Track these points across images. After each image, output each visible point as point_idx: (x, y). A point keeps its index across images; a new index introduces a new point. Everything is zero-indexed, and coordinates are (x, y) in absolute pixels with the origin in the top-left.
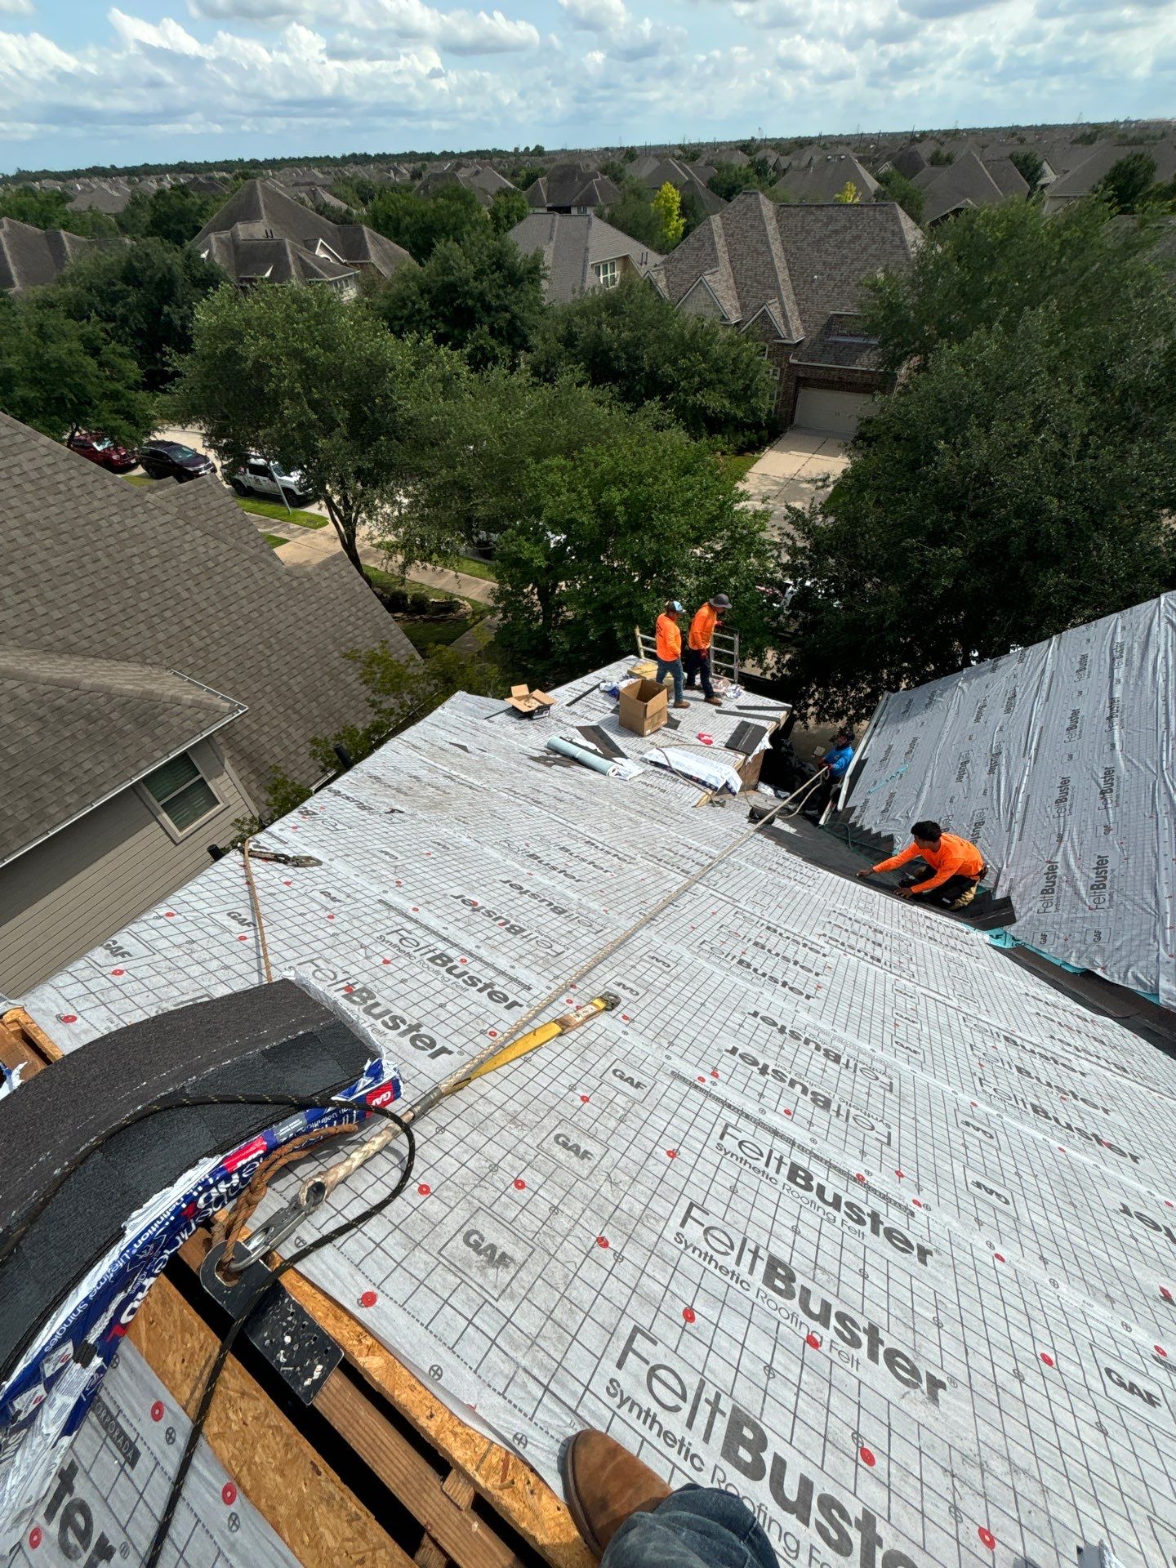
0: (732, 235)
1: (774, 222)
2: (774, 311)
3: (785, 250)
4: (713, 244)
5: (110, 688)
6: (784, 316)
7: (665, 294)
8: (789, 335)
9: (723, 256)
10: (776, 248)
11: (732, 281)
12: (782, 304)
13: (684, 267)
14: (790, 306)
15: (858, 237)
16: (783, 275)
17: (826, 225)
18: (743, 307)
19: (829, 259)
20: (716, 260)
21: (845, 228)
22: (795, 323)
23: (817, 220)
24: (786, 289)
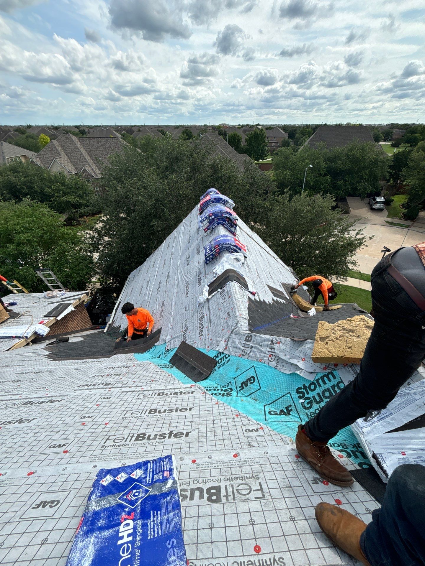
0: (64, 146)
1: (79, 142)
2: (88, 169)
3: (86, 151)
4: (56, 149)
6: (93, 170)
7: (42, 166)
8: (97, 176)
9: (63, 153)
10: (82, 150)
11: (69, 161)
12: (90, 166)
13: (47, 156)
14: (94, 167)
15: (110, 146)
16: (88, 158)
17: (98, 143)
18: (76, 169)
19: (103, 153)
20: (59, 154)
21: (104, 144)
22: (98, 172)
23: (94, 142)
24: (91, 162)
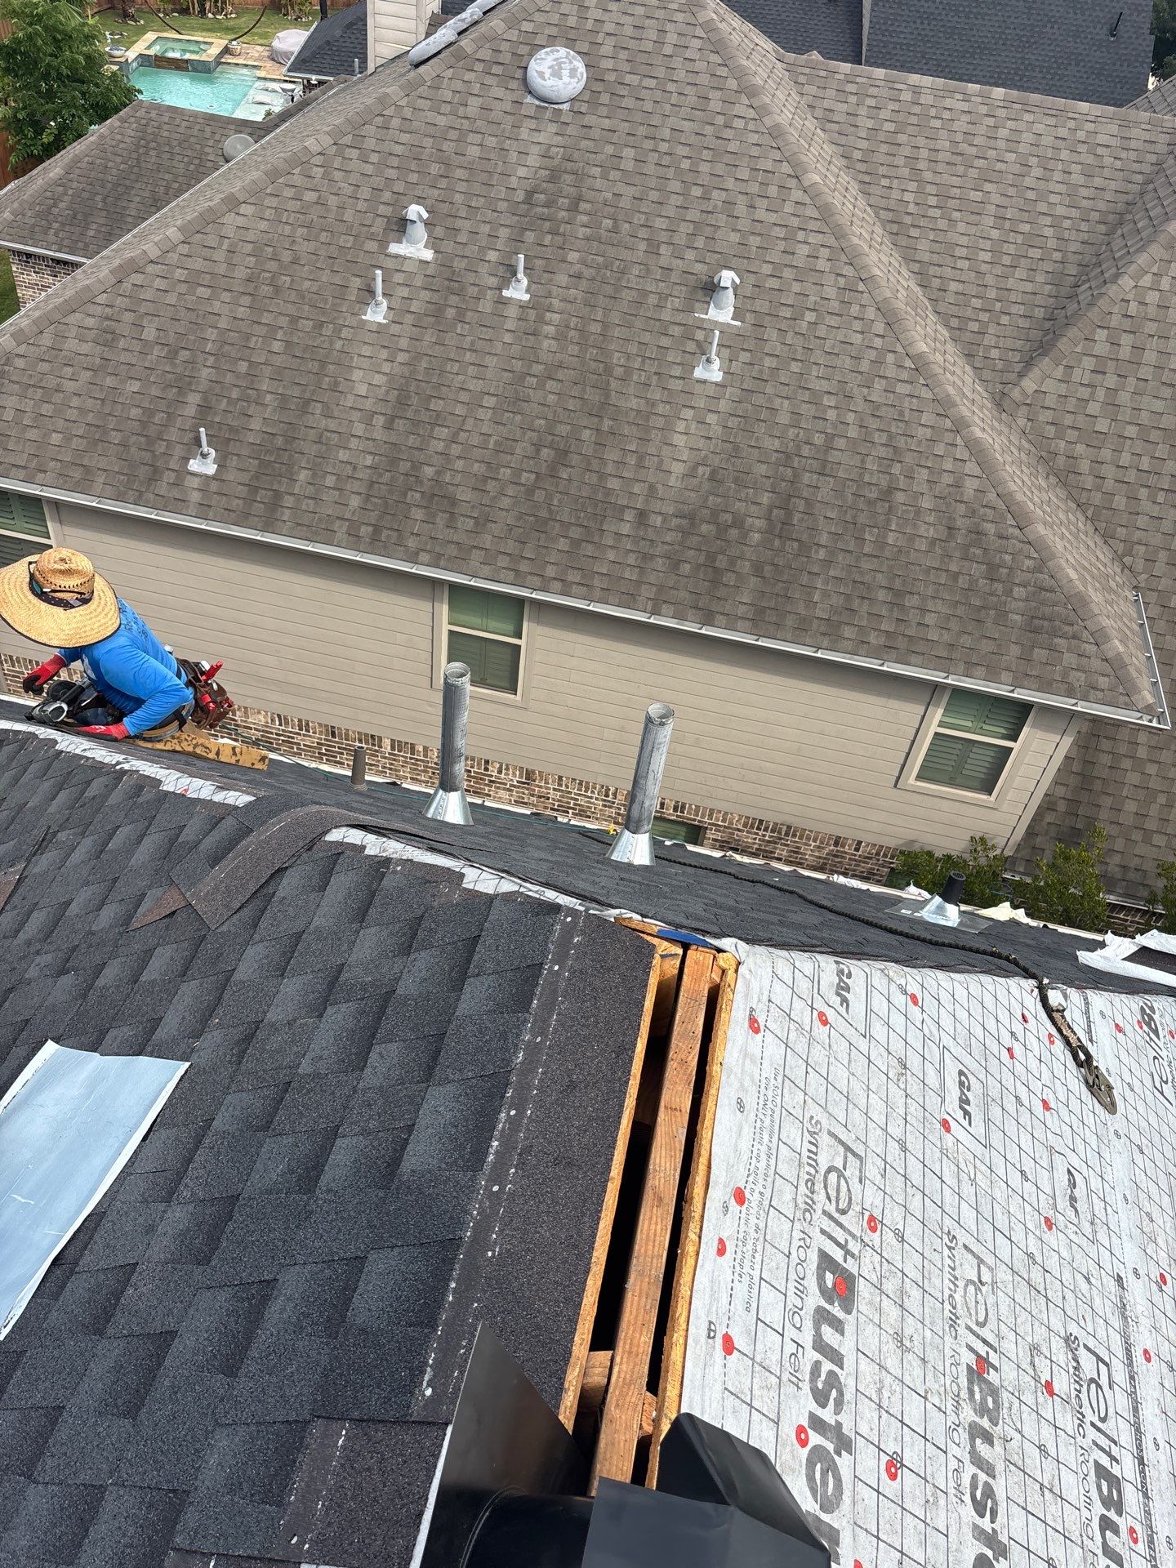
5: (1053, 557)
